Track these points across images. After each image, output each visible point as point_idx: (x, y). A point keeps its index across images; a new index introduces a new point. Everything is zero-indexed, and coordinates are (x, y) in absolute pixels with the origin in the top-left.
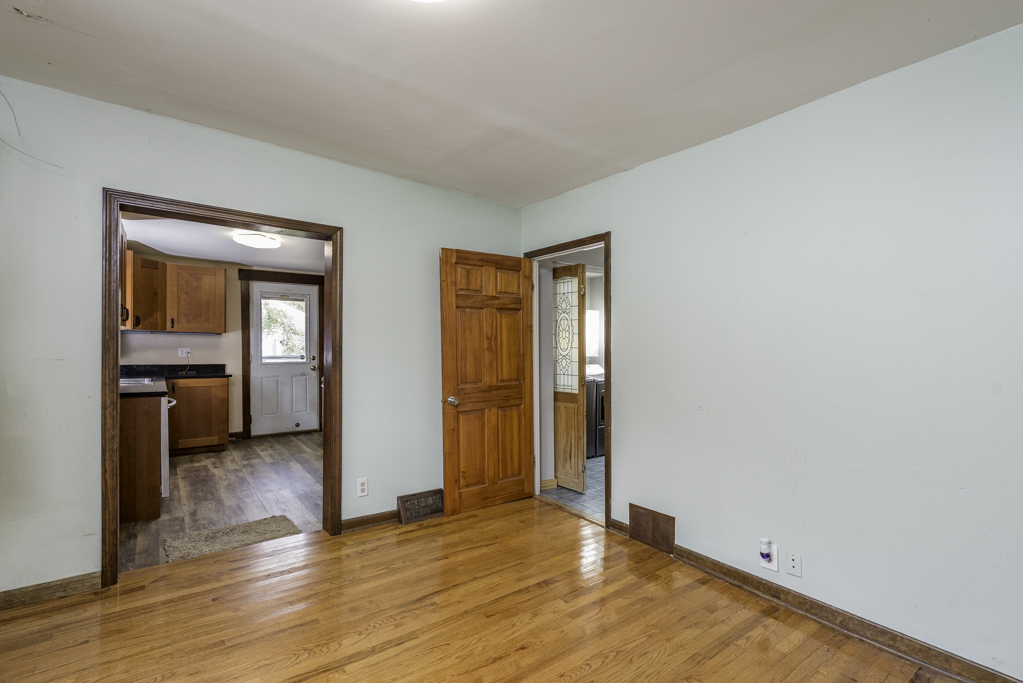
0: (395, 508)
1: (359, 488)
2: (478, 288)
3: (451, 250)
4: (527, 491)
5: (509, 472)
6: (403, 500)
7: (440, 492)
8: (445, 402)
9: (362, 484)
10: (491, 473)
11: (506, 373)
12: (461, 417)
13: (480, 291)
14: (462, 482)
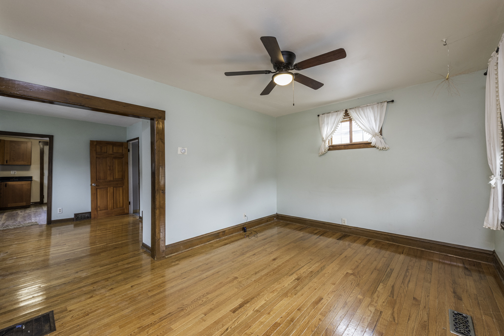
0: (73, 217)
1: (58, 211)
2: (105, 151)
3: (94, 141)
4: (126, 211)
5: (118, 206)
6: (76, 215)
7: (90, 212)
8: (91, 185)
9: (60, 210)
10: (110, 206)
11: (117, 176)
12: (98, 190)
13: (107, 152)
14: (98, 209)
